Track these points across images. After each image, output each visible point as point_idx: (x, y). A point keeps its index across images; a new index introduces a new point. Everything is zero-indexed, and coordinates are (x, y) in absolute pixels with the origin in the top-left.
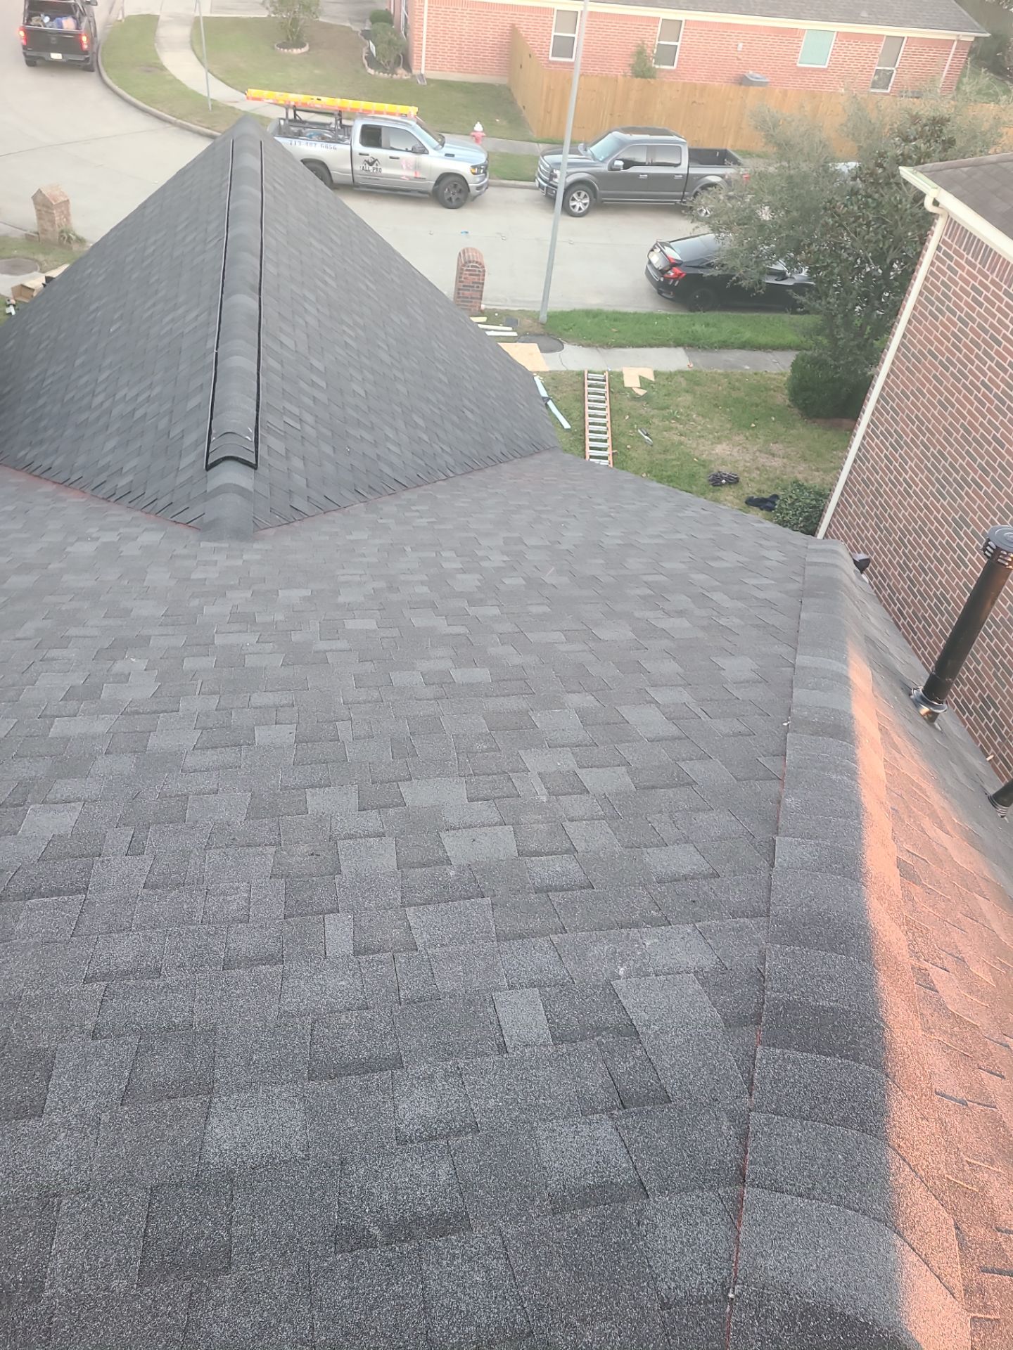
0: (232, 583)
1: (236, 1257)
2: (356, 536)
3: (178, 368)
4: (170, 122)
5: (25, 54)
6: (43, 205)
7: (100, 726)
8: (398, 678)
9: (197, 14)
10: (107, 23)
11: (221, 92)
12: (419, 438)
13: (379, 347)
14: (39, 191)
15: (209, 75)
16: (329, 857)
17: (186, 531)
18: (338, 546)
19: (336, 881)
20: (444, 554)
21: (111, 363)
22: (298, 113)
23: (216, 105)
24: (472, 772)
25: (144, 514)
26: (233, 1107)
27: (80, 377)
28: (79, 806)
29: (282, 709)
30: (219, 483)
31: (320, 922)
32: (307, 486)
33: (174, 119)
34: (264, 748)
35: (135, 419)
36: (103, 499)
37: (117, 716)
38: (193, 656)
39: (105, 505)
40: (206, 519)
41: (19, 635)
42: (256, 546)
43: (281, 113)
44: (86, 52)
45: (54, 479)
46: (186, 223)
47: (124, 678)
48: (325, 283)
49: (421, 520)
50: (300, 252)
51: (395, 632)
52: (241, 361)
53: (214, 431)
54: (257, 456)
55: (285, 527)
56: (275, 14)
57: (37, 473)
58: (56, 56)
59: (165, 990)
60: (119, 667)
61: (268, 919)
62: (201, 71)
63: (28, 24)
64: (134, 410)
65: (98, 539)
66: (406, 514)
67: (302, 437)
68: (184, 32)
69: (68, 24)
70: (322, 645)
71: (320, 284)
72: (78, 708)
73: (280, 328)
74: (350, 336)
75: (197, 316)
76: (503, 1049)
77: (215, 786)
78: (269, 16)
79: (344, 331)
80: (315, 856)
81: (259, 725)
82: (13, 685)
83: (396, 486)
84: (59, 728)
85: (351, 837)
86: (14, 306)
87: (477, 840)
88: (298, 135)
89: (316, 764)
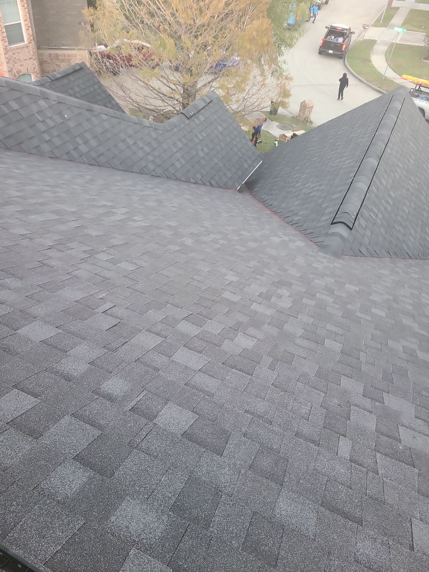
0: (327, 273)
1: (279, 564)
2: (382, 271)
3: (334, 181)
4: (364, 83)
5: (319, 49)
6: (303, 107)
7: (269, 312)
8: (391, 343)
9: (394, 42)
10: (355, 41)
11: (390, 74)
12: (425, 238)
13: (422, 193)
14: (304, 101)
15: (388, 67)
16: (346, 410)
17: (315, 246)
18: (375, 273)
19: (348, 423)
20: (423, 295)
21: (308, 172)
22: (421, 87)
23: (386, 79)
24: (419, 404)
25: (300, 233)
26: (289, 498)
27: (295, 174)
28: (256, 340)
29: (338, 335)
30: (334, 231)
31: (337, 437)
32: (369, 243)
33: (366, 82)
34: (328, 349)
35: (310, 196)
36: (287, 222)
37: (275, 311)
38: (307, 298)
39: (287, 225)
40: (324, 243)
41: (248, 265)
42: (340, 261)
43: (413, 86)
44: (343, 52)
45: (272, 209)
46: (359, 125)
47: (280, 297)
48: (409, 161)
49: (416, 275)
50: (404, 146)
51: (393, 322)
52: (362, 185)
53: (340, 210)
54: (353, 225)
55: (354, 257)
56: (427, 45)
57: (266, 205)
58: (331, 52)
59: (272, 432)
60: (279, 291)
61: (316, 424)
62: (386, 65)
63: (325, 38)
64: (311, 192)
65: (281, 237)
66: (408, 270)
67: (374, 223)
68: (385, 48)
69: (340, 40)
70: (359, 314)
71: (407, 161)
72: (263, 302)
73: (383, 175)
74: (411, 186)
75: (350, 163)
76: (412, 548)
77: (305, 356)
78: (425, 46)
79: (409, 183)
80: (340, 407)
81: (327, 338)
82: (243, 284)
83: (407, 256)
84: (254, 306)
85: (357, 406)
86: (278, 141)
87: (416, 438)
88: (417, 96)
89: (348, 366)
